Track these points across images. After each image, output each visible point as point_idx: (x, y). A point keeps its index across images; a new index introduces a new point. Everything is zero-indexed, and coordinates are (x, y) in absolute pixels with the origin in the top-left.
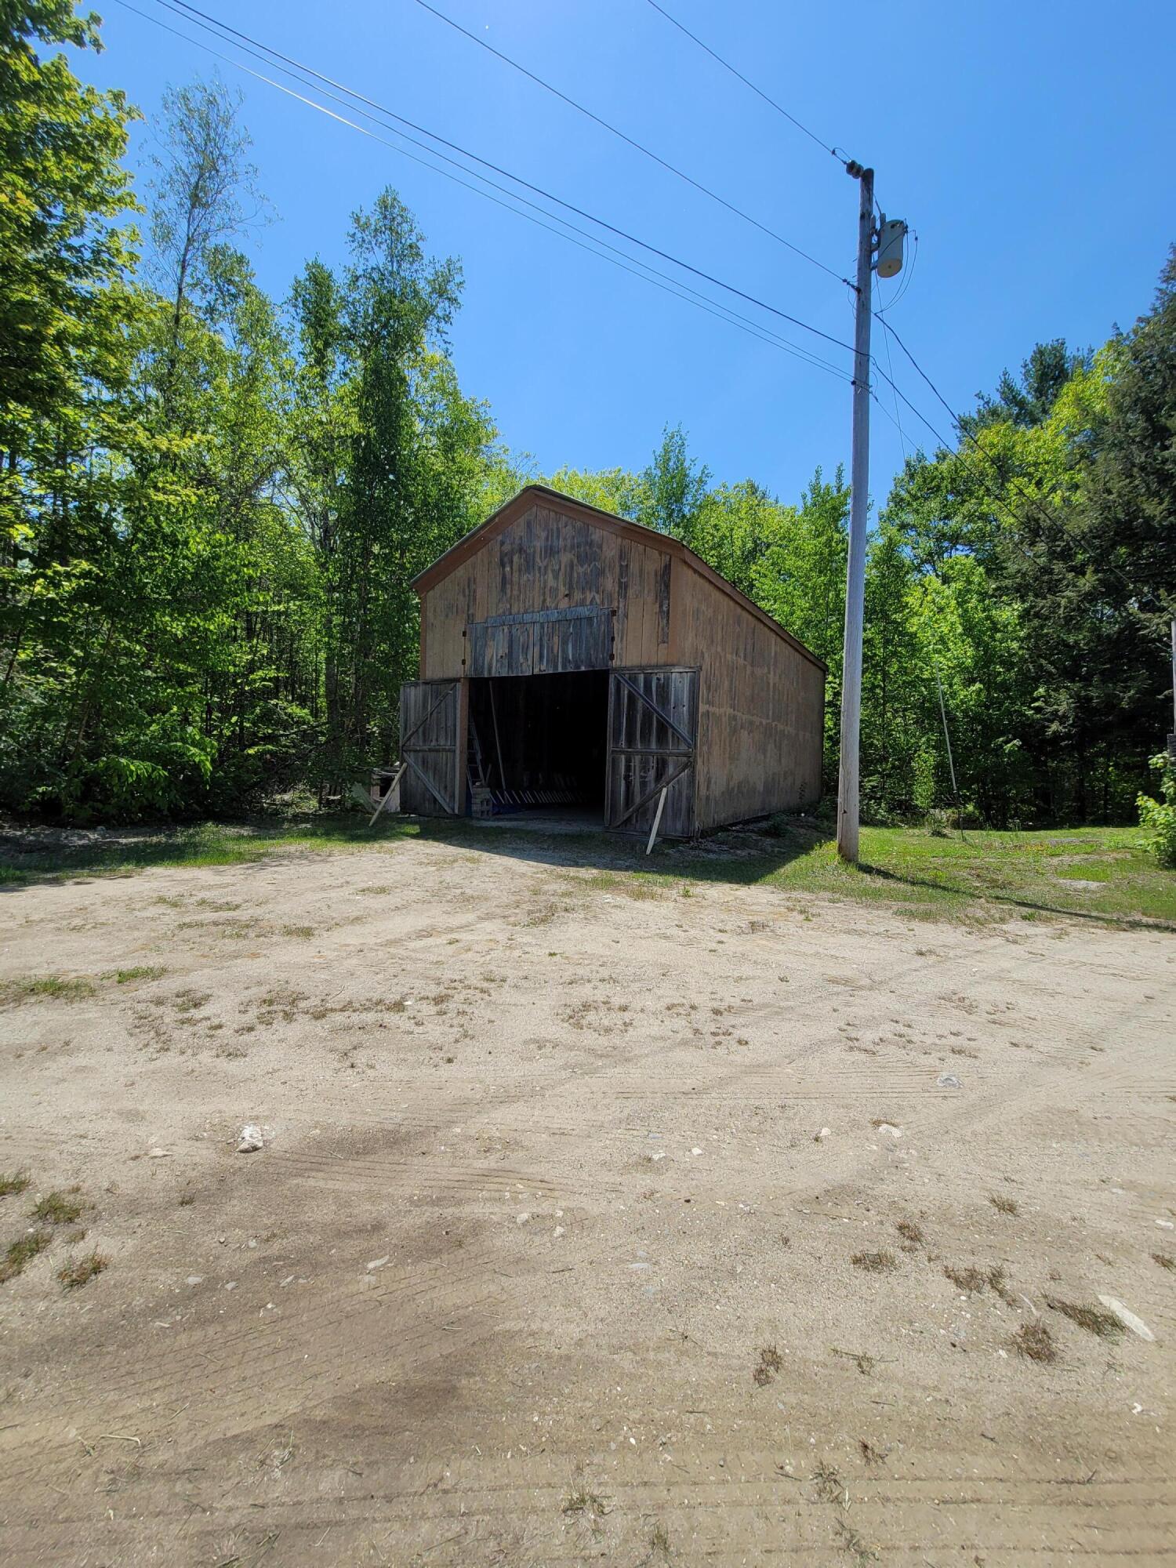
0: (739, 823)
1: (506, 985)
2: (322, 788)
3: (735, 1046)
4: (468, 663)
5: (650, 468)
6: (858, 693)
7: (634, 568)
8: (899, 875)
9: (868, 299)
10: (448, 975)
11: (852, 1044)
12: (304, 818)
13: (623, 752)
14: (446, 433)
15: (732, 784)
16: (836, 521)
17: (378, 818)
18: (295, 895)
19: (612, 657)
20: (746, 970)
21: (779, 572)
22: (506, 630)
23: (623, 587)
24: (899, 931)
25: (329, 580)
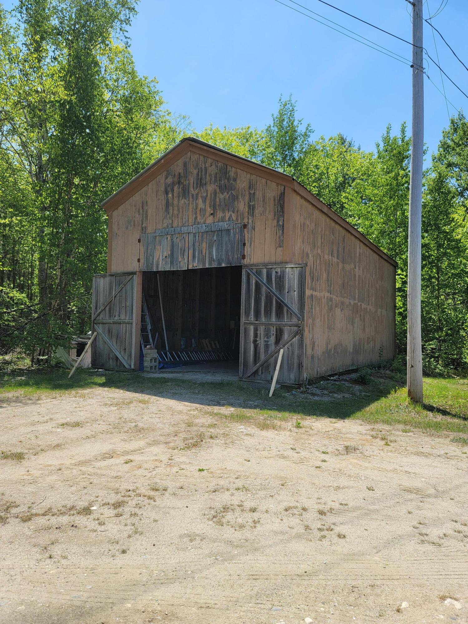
0: (336, 374)
1: (167, 494)
2: (34, 350)
3: (336, 539)
4: (142, 261)
5: (270, 127)
6: (419, 282)
7: (259, 194)
8: (454, 413)
9: (421, 10)
10: (125, 486)
11: (423, 538)
12: (21, 372)
13: (252, 324)
14: (126, 101)
15: (330, 347)
16: (402, 161)
17: (75, 372)
18: (11, 429)
19: (244, 257)
20: (343, 481)
21: (361, 197)
22: (169, 238)
23: (252, 209)
24: (455, 454)
25: (42, 202)
